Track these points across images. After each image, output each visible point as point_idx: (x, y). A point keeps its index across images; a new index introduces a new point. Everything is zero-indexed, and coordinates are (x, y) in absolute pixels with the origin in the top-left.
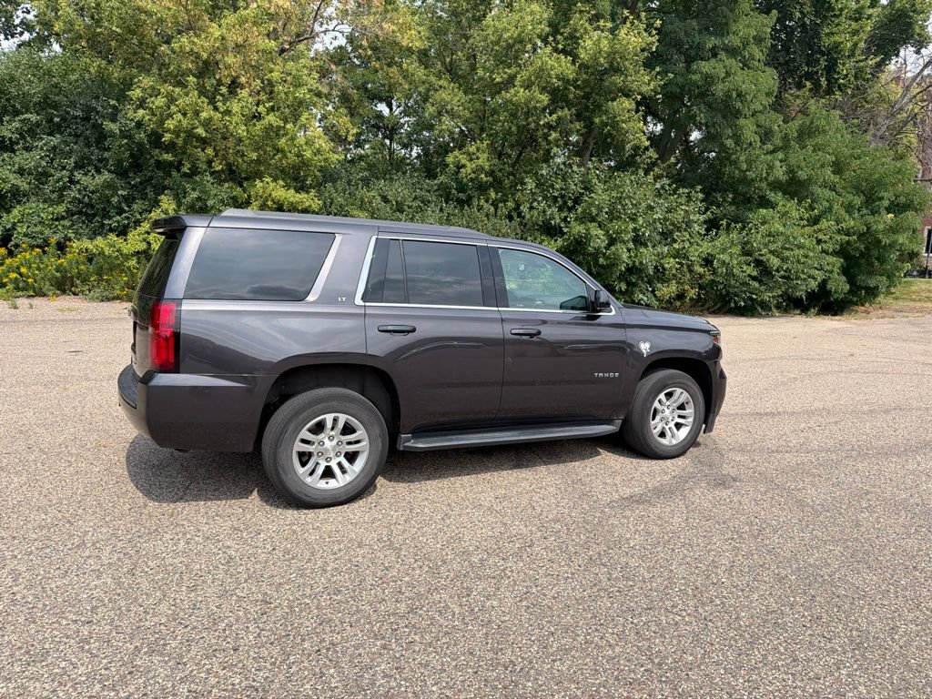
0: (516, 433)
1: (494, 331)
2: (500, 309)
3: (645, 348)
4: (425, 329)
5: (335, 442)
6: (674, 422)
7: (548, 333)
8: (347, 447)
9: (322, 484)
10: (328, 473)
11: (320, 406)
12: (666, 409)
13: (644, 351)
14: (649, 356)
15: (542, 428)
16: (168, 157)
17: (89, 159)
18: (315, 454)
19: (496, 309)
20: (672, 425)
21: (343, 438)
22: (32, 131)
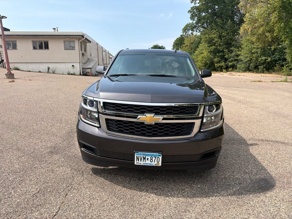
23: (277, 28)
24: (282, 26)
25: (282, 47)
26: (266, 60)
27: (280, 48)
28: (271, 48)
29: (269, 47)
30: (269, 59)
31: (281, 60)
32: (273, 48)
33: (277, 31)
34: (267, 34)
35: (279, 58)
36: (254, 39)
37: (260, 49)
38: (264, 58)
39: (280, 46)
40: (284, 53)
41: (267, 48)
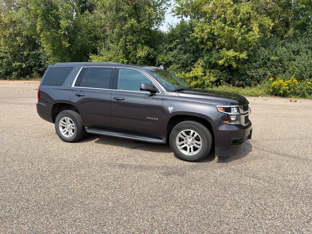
0: (119, 134)
1: (108, 97)
2: (113, 90)
3: (170, 109)
4: (88, 95)
5: (69, 125)
6: (193, 146)
7: (128, 99)
8: (72, 127)
9: (66, 136)
10: (67, 133)
11: (62, 114)
12: (188, 139)
13: (170, 111)
14: (172, 113)
15: (129, 134)
16: (203, 46)
17: (187, 50)
18: (65, 127)
19: (111, 90)
20: (192, 147)
21: (71, 124)
22: (178, 44)
25: (36, 53)
26: (20, 66)
27: (34, 54)
29: (22, 53)
30: (24, 66)
31: (36, 66)
32: (25, 53)
34: (18, 38)
35: (35, 64)
38: (18, 64)
39: (34, 52)
40: (39, 60)
41: (19, 53)
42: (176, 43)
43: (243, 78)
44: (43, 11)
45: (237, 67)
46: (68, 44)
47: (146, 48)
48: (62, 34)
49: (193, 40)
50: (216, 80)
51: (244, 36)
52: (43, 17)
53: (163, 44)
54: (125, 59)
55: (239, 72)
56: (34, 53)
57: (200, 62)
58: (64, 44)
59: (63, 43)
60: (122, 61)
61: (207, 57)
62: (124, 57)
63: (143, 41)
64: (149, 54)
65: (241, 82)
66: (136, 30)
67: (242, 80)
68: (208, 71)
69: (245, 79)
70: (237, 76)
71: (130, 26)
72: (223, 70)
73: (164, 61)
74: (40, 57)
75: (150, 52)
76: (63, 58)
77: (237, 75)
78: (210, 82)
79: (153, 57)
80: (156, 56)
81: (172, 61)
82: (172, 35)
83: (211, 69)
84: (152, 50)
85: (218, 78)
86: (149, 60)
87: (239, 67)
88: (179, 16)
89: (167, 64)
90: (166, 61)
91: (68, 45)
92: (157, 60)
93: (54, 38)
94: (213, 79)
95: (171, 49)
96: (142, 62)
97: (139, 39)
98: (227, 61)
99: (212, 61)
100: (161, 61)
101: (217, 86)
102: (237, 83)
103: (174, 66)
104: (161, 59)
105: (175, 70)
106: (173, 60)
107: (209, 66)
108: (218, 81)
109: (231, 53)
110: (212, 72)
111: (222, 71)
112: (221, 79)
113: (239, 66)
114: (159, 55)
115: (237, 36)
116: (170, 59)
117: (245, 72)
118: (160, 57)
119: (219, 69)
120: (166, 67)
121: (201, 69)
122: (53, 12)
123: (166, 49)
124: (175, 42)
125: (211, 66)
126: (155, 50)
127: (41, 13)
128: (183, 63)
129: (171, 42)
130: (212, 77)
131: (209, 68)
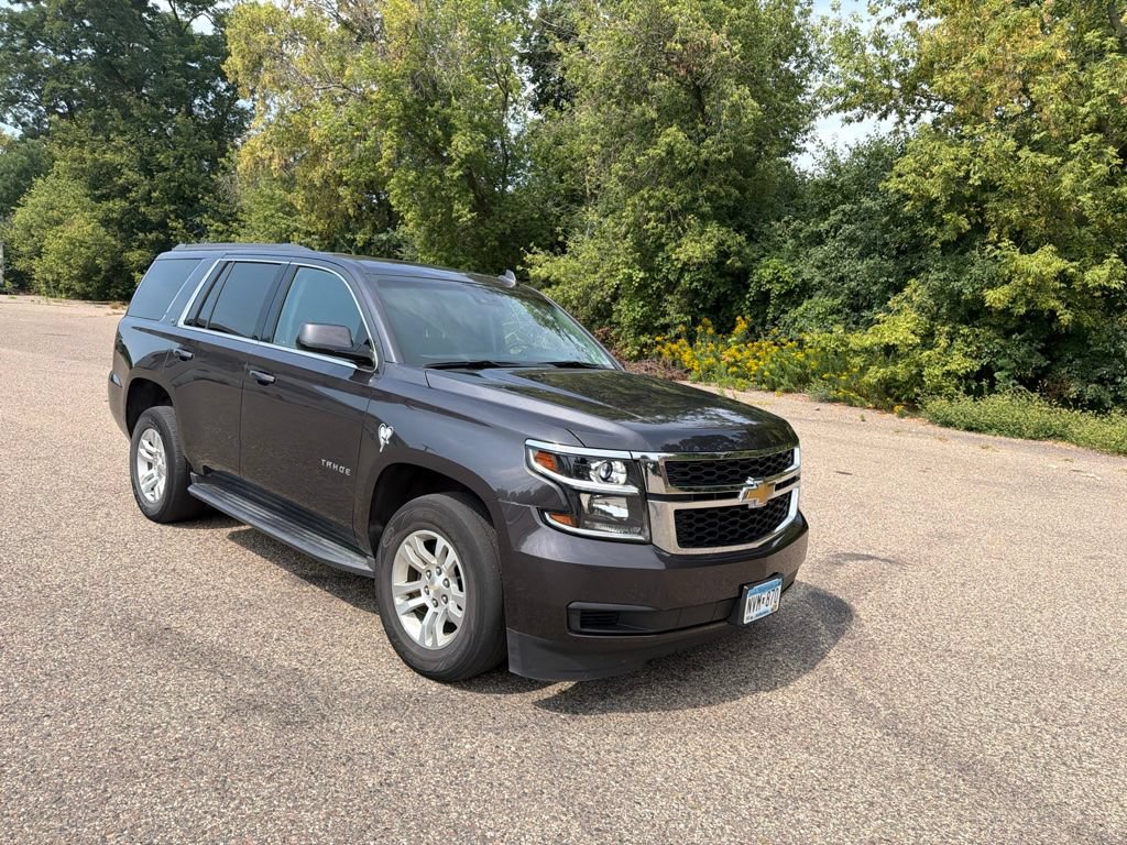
3: (384, 435)
14: (387, 453)
16: (931, 231)
22: (848, 220)
23: (398, 182)
24: (410, 178)
25: (389, 240)
27: (384, 243)
28: (355, 240)
29: (349, 236)
32: (360, 238)
33: (398, 191)
34: (342, 191)
36: (298, 199)
37: (317, 237)
39: (383, 237)
41: (344, 238)
42: (839, 216)
43: (1104, 371)
44: (406, 107)
45: (1077, 324)
46: (470, 211)
47: (713, 229)
48: (455, 178)
49: (894, 205)
50: (978, 368)
51: (1115, 191)
52: (401, 125)
53: (786, 218)
54: (637, 267)
55: (1089, 346)
56: (385, 238)
57: (916, 290)
58: (458, 211)
59: (456, 207)
60: (624, 274)
61: (942, 276)
62: (634, 260)
63: (707, 208)
64: (725, 255)
65: (1091, 391)
66: (684, 166)
67: (1101, 381)
68: (947, 329)
69: (1115, 376)
70: (1078, 361)
71: (663, 154)
72: (1012, 332)
73: (778, 282)
74: (398, 253)
75: (729, 247)
76: (453, 259)
77: (1080, 356)
78: (948, 373)
79: (738, 264)
80: (754, 261)
81: (814, 283)
82: (830, 186)
83: (961, 322)
84: (741, 238)
85: (985, 362)
86: (728, 274)
87: (1085, 324)
88: (849, 114)
89: (790, 293)
90: (787, 283)
91: (469, 216)
92: (755, 278)
93: (432, 192)
94: (960, 363)
95: (818, 239)
96: (698, 280)
97: (695, 199)
98: (1023, 293)
99: (960, 292)
100: (768, 282)
101: (977, 394)
102: (1073, 390)
103: (820, 303)
104: (767, 274)
105: (821, 316)
106: (817, 280)
107: (950, 310)
108: (986, 372)
109: (1044, 262)
110: (963, 335)
111: (1007, 334)
112: (1001, 369)
113: (1087, 320)
114: (764, 261)
115: (1073, 191)
116: (806, 276)
117: (1113, 345)
118: (768, 267)
119: (993, 327)
120: (787, 305)
121: (914, 319)
122: (435, 108)
123: (795, 236)
124: (836, 214)
125: (961, 310)
126: (751, 239)
127: (398, 111)
128: (855, 294)
129: (824, 212)
130: (957, 356)
131: (949, 319)
